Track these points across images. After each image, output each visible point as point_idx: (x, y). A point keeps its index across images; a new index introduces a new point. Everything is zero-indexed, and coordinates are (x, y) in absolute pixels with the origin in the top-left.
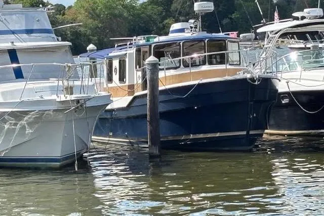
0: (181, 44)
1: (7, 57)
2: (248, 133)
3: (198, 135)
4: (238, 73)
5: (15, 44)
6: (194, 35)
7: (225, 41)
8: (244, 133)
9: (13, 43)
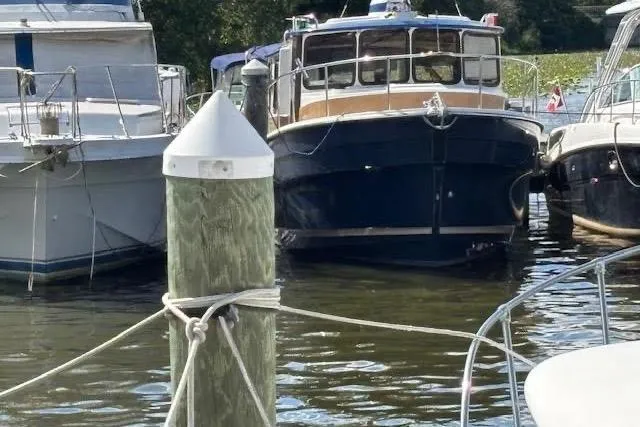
0: (358, 36)
1: (11, 51)
2: (435, 230)
3: (353, 230)
4: (424, 103)
5: (28, 23)
6: (390, 18)
7: (456, 33)
8: (428, 231)
9: (24, 21)
